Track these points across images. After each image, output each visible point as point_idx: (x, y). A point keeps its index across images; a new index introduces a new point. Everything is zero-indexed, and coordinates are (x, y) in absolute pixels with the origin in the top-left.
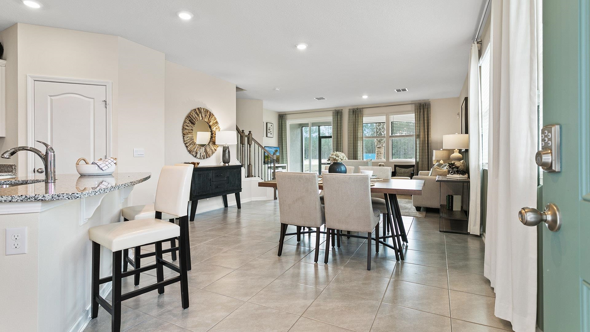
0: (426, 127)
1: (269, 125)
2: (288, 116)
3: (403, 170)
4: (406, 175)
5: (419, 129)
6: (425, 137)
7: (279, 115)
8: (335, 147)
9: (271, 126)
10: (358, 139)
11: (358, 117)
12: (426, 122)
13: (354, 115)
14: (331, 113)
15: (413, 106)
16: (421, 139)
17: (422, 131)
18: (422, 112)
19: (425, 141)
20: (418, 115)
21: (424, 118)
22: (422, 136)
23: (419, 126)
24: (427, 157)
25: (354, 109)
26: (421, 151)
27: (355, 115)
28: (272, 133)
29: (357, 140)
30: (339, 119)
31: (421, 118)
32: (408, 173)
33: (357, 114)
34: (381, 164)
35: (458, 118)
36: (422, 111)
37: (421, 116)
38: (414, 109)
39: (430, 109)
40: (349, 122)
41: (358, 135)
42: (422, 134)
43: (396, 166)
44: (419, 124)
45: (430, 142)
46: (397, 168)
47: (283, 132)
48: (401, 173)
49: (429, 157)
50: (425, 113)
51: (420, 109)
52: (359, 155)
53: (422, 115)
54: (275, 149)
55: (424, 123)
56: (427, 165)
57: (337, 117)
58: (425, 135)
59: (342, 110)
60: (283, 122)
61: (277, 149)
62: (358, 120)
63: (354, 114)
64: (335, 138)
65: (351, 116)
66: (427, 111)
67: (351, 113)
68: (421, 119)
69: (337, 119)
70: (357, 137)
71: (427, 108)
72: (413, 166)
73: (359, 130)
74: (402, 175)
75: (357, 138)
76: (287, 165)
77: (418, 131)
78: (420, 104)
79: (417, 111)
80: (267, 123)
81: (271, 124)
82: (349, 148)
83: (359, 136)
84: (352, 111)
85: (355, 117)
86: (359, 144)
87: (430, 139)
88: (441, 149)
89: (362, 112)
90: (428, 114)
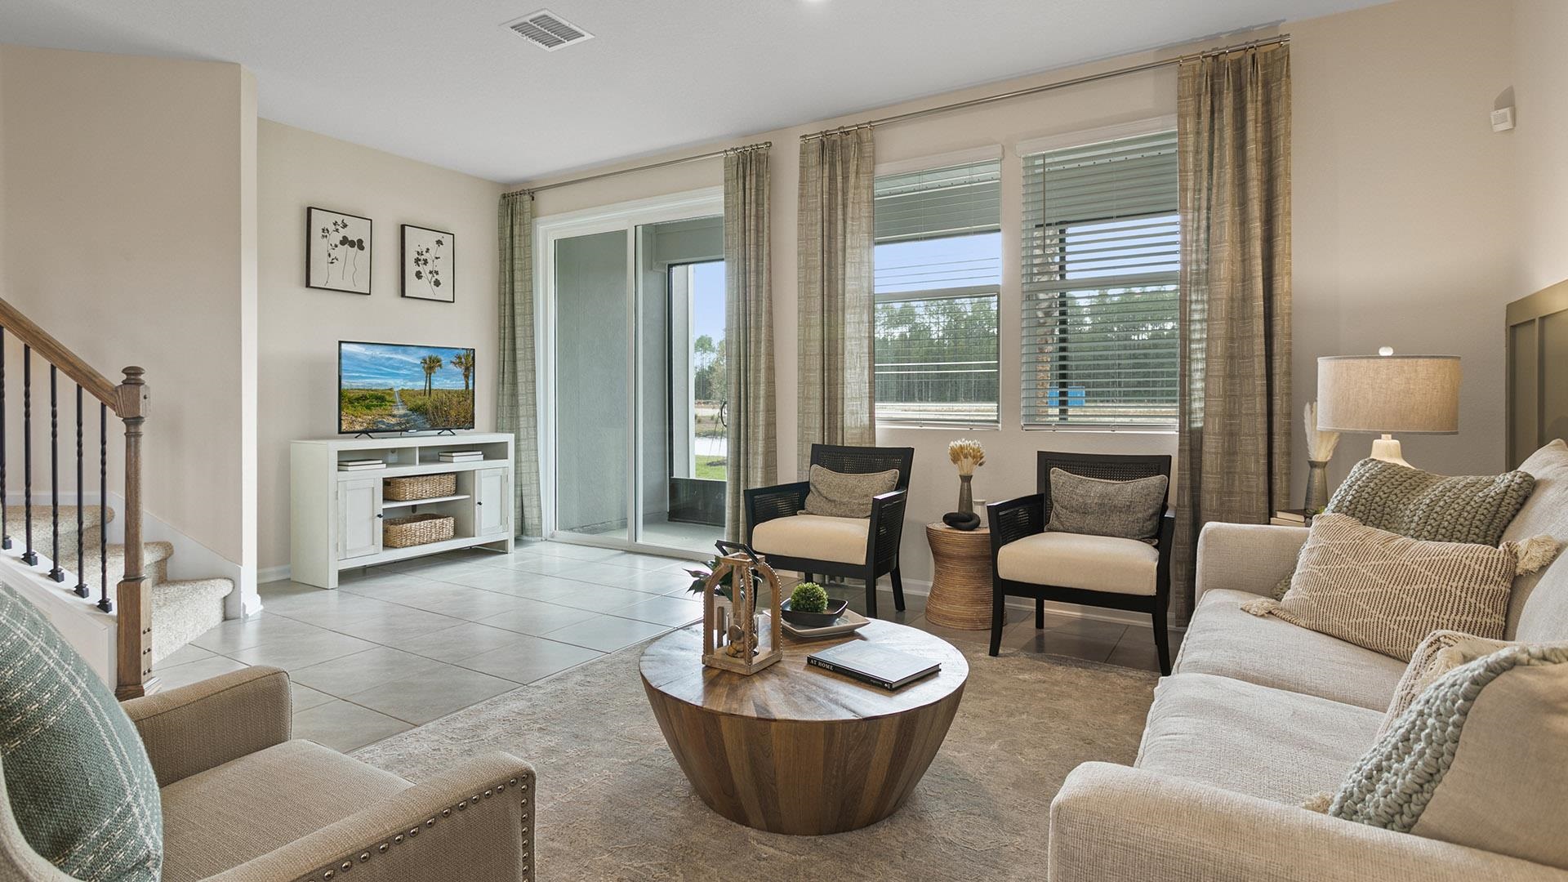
0: (1256, 209)
1: (416, 241)
3: (1096, 488)
4: (1116, 521)
5: (1204, 223)
6: (1246, 278)
7: (504, 196)
9: (439, 242)
10: (847, 301)
11: (845, 178)
13: (827, 167)
14: (717, 170)
15: (1170, 78)
16: (1223, 288)
17: (1226, 232)
18: (1227, 113)
19: (1246, 299)
20: (1198, 133)
22: (1225, 270)
23: (1204, 204)
24: (1260, 405)
25: (825, 134)
26: (1219, 366)
27: (832, 165)
28: (445, 277)
30: (752, 196)
31: (1221, 147)
32: (1128, 508)
33: (838, 158)
34: (961, 448)
35: (1507, 125)
36: (1228, 101)
37: (1221, 138)
38: (1171, 101)
39: (1288, 84)
41: (847, 275)
42: (1226, 253)
43: (1047, 461)
44: (1209, 189)
45: (1281, 303)
46: (1058, 475)
47: (517, 275)
48: (1084, 511)
49: (1277, 408)
50: (1250, 115)
51: (1215, 94)
52: (848, 392)
53: (1228, 133)
55: (1241, 183)
56: (1263, 461)
57: (741, 185)
58: (1245, 260)
59: (770, 144)
60: (517, 230)
62: (846, 192)
63: (827, 159)
65: (814, 172)
66: (1267, 102)
67: (813, 158)
69: (741, 193)
70: (840, 292)
71: (1266, 84)
72: (1159, 465)
73: (848, 251)
74: (1090, 520)
75: (840, 298)
76: (517, 440)
77: (1203, 236)
78: (1216, 57)
79: (1191, 109)
80: (403, 227)
81: (439, 236)
83: (851, 286)
84: (815, 145)
85: (832, 179)
86: (850, 330)
87: (1281, 284)
88: (1386, 352)
89: (867, 148)
90: (1269, 122)
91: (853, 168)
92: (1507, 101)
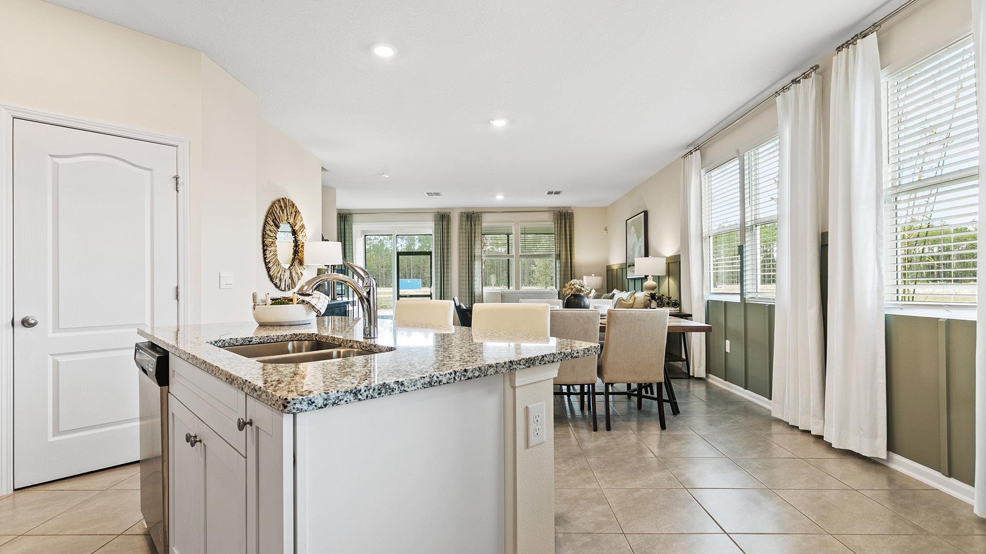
0: (568, 245)
2: (355, 218)
5: (559, 246)
6: (567, 258)
7: (339, 215)
8: (439, 270)
10: (476, 259)
11: (475, 225)
12: (568, 237)
13: (469, 221)
14: (431, 217)
15: (552, 213)
16: (563, 261)
17: (563, 249)
18: (563, 224)
19: (567, 262)
20: (558, 227)
21: (566, 231)
22: (563, 257)
23: (559, 242)
25: (468, 213)
26: (562, 277)
27: (471, 221)
29: (473, 259)
30: (445, 227)
31: (562, 231)
33: (473, 220)
35: (606, 234)
36: (563, 222)
38: (552, 219)
39: (573, 220)
40: (460, 233)
41: (476, 252)
42: (563, 253)
44: (560, 239)
45: (573, 264)
47: (347, 243)
50: (567, 225)
51: (561, 220)
52: (476, 283)
53: (563, 228)
57: (441, 223)
58: (567, 255)
59: (450, 212)
60: (347, 227)
62: (475, 229)
63: (469, 219)
64: (439, 255)
65: (464, 223)
66: (570, 224)
67: (464, 219)
68: (562, 233)
69: (441, 226)
70: (473, 256)
71: (570, 219)
73: (476, 245)
75: (473, 258)
77: (558, 249)
78: (559, 212)
79: (556, 222)
82: (461, 271)
83: (476, 254)
84: (465, 215)
85: (471, 225)
86: (476, 266)
87: (573, 260)
88: (593, 275)
89: (480, 218)
90: (570, 227)
91: (477, 224)
92: (606, 229)
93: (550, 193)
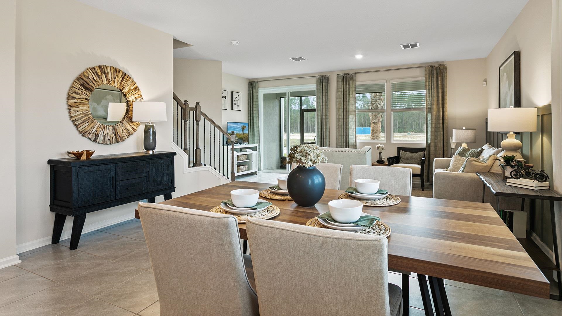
0: (440, 98)
1: (235, 95)
2: (261, 84)
3: (410, 154)
4: (414, 161)
5: (430, 100)
6: (439, 112)
7: (249, 82)
8: (320, 123)
9: (238, 95)
10: (350, 113)
11: (349, 85)
12: (440, 90)
13: (344, 82)
14: (314, 80)
15: (423, 69)
16: (434, 114)
17: (435, 102)
18: (435, 79)
19: (439, 116)
20: (429, 82)
21: (437, 85)
22: (434, 110)
23: (430, 96)
24: (442, 137)
25: (344, 74)
26: (433, 129)
27: (346, 82)
28: (239, 104)
29: (348, 114)
30: (325, 87)
31: (434, 85)
32: (416, 158)
33: (347, 80)
34: (380, 146)
35: (485, 85)
36: (435, 76)
37: (434, 83)
38: (423, 74)
39: (446, 74)
40: (338, 91)
41: (350, 108)
42: (435, 106)
43: (399, 149)
44: (431, 93)
45: (445, 117)
46: (401, 152)
47: (254, 103)
48: (407, 159)
49: (445, 138)
50: (439, 79)
51: (432, 74)
52: (350, 134)
53: (435, 82)
54: (242, 125)
55: (438, 92)
56: (442, 148)
57: (322, 85)
58: (438, 108)
59: (329, 75)
60: (254, 91)
61: (244, 125)
62: (349, 88)
63: (344, 80)
64: (320, 111)
65: (340, 83)
66: (442, 77)
67: (341, 80)
68: (434, 87)
69: (322, 87)
70: (348, 111)
71: (442, 73)
72: (423, 149)
73: (350, 102)
74: (408, 161)
75: (348, 112)
76: (259, 145)
77: (430, 103)
78: (432, 67)
79: (428, 77)
80: (232, 92)
81: (238, 94)
82: (338, 125)
83: (351, 110)
84: (341, 76)
85: (346, 84)
86: (350, 120)
87: (445, 113)
88: (464, 128)
89: (354, 78)
90: (443, 81)
91: (351, 83)
92: (485, 81)
93: (406, 47)
